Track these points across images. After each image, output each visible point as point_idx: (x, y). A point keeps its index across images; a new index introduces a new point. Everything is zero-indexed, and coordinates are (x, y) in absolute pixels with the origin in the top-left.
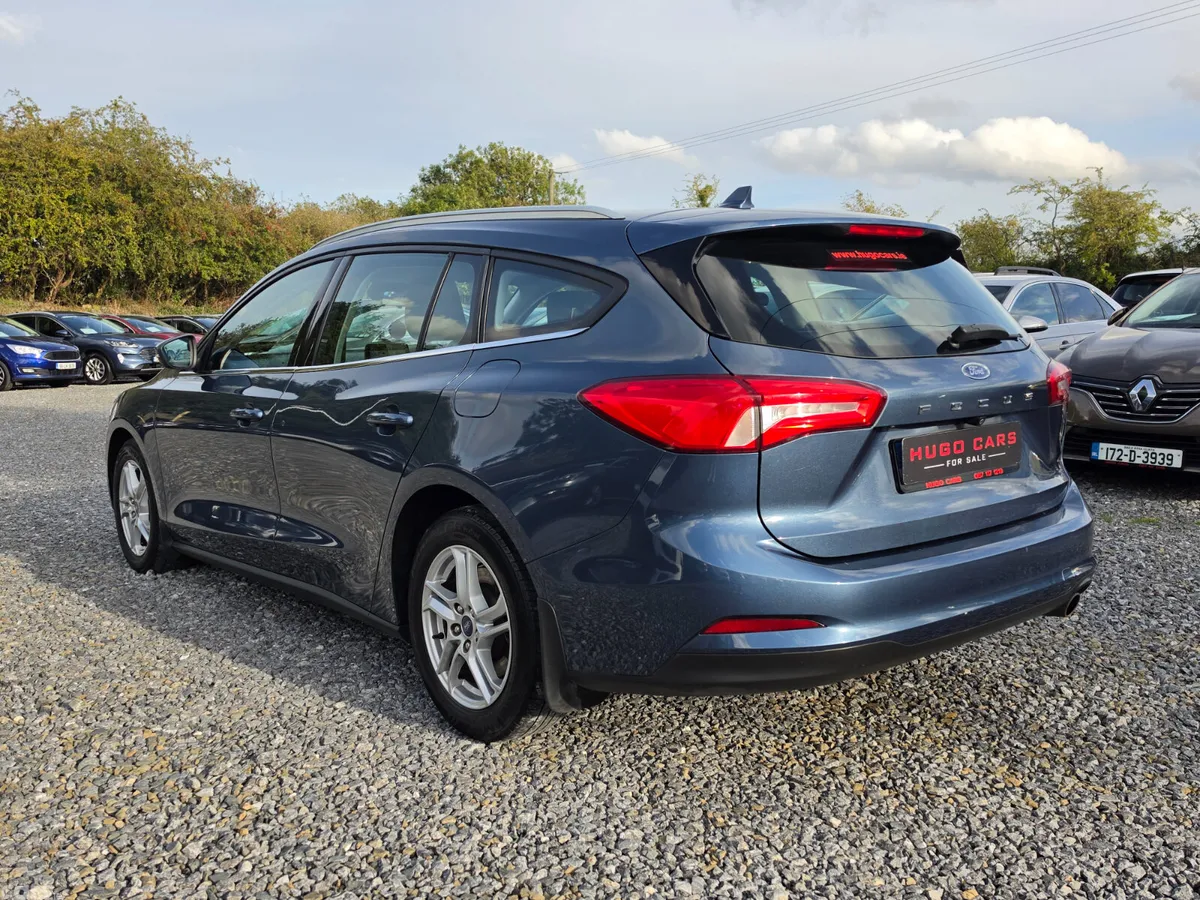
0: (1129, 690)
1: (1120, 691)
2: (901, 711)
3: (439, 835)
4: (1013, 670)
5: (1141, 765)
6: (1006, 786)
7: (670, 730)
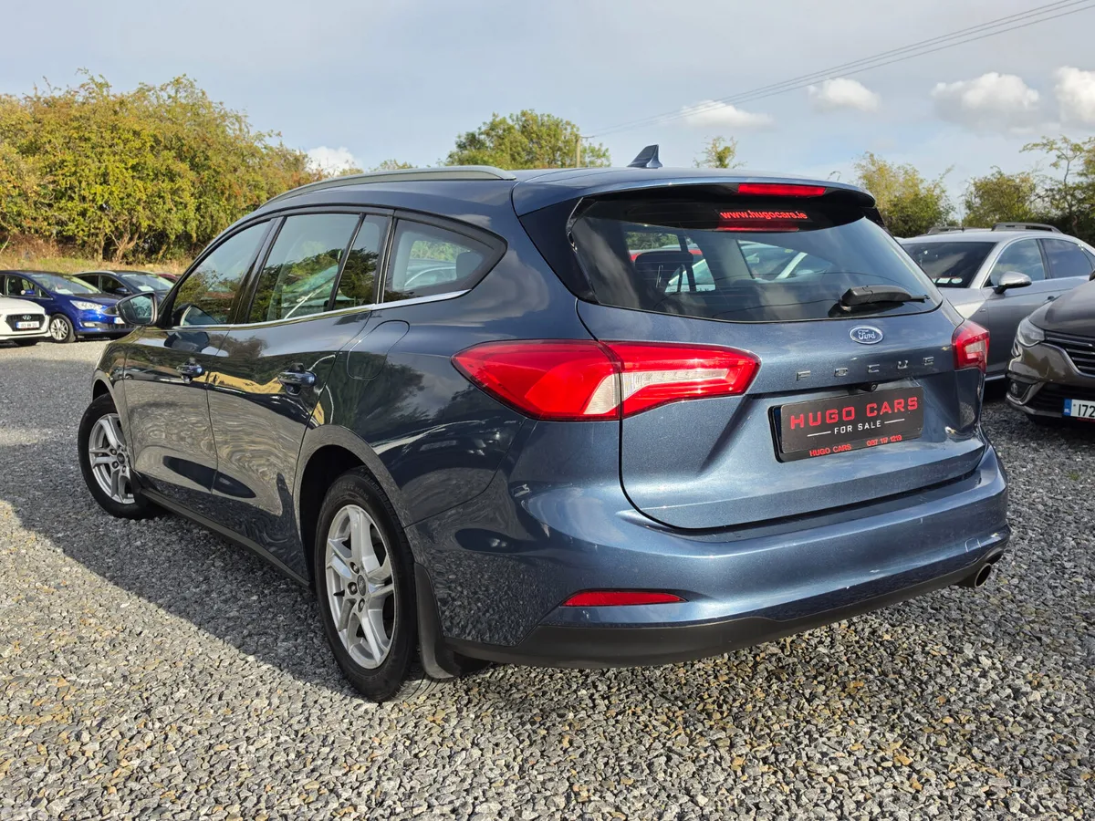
0: (1053, 661)
1: (1042, 662)
2: (807, 678)
3: (296, 801)
4: (935, 636)
5: (1044, 745)
6: (894, 766)
7: (565, 693)
